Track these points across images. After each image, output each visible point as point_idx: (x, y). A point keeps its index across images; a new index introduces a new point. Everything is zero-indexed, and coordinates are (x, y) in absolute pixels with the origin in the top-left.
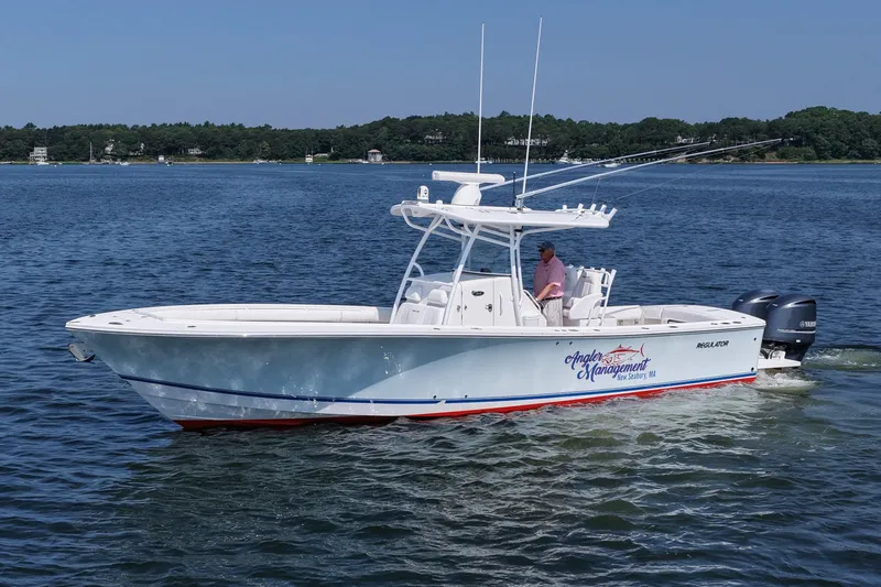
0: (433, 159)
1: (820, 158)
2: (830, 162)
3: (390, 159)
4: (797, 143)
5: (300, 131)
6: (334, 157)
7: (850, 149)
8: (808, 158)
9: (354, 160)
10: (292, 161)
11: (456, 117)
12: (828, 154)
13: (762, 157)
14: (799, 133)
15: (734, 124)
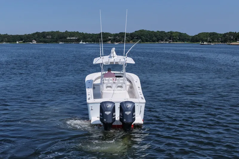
0: (48, 42)
1: (143, 42)
3: (38, 42)
4: (137, 38)
6: (24, 42)
7: (150, 40)
8: (140, 42)
9: (29, 43)
10: (13, 43)
11: (54, 32)
12: (145, 41)
13: (129, 42)
14: (138, 36)
15: (122, 34)
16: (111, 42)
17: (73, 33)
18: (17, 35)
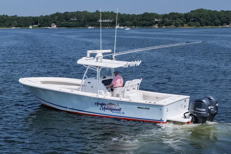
0: (73, 27)
1: (201, 26)
2: (204, 27)
3: (59, 27)
4: (194, 21)
5: (27, 17)
6: (39, 26)
7: (211, 22)
8: (198, 26)
9: (47, 27)
10: (25, 28)
11: (81, 12)
12: (204, 24)
13: (183, 26)
14: (195, 17)
15: (174, 14)
16: (158, 25)
17: (106, 14)
18: (30, 17)
